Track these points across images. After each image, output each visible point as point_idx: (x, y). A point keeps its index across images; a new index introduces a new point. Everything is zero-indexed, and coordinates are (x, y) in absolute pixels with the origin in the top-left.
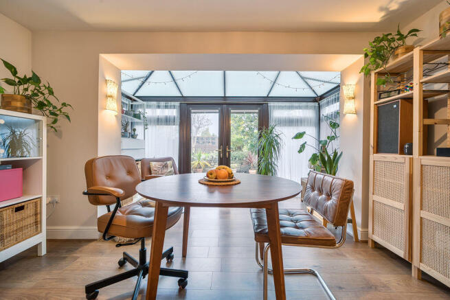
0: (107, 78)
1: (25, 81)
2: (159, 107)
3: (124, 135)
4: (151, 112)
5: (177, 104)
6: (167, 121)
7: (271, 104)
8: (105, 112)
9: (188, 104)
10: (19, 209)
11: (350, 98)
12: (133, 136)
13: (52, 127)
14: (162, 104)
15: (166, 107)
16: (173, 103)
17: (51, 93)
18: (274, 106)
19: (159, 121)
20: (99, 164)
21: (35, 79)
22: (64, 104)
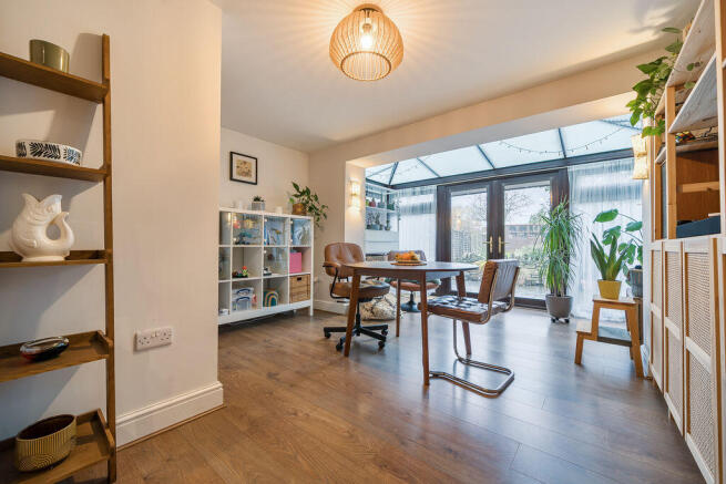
0: (353, 179)
1: (303, 193)
2: (414, 194)
3: (369, 227)
4: (405, 200)
5: (434, 187)
6: (422, 209)
7: (572, 169)
8: (351, 208)
9: (446, 186)
10: (299, 279)
11: (639, 155)
12: (387, 229)
13: (317, 225)
14: (418, 189)
15: (422, 193)
16: (429, 187)
17: (316, 199)
18: (578, 171)
19: (415, 210)
20: (332, 249)
21: (307, 192)
22: (323, 206)
